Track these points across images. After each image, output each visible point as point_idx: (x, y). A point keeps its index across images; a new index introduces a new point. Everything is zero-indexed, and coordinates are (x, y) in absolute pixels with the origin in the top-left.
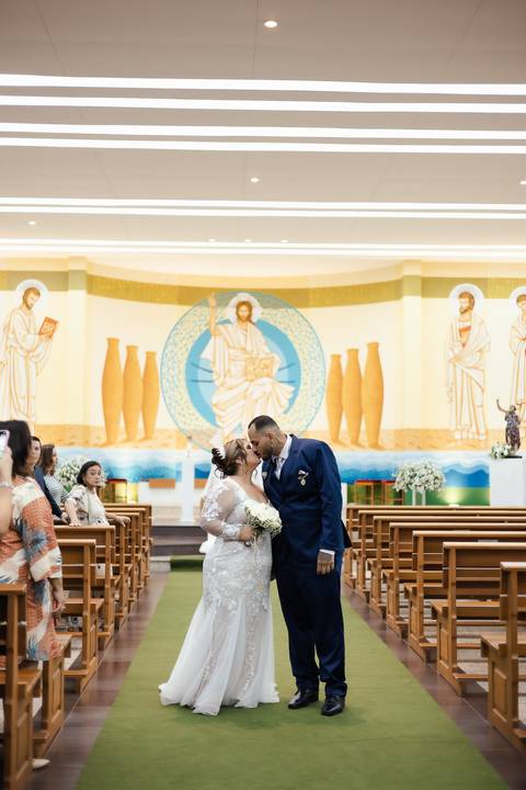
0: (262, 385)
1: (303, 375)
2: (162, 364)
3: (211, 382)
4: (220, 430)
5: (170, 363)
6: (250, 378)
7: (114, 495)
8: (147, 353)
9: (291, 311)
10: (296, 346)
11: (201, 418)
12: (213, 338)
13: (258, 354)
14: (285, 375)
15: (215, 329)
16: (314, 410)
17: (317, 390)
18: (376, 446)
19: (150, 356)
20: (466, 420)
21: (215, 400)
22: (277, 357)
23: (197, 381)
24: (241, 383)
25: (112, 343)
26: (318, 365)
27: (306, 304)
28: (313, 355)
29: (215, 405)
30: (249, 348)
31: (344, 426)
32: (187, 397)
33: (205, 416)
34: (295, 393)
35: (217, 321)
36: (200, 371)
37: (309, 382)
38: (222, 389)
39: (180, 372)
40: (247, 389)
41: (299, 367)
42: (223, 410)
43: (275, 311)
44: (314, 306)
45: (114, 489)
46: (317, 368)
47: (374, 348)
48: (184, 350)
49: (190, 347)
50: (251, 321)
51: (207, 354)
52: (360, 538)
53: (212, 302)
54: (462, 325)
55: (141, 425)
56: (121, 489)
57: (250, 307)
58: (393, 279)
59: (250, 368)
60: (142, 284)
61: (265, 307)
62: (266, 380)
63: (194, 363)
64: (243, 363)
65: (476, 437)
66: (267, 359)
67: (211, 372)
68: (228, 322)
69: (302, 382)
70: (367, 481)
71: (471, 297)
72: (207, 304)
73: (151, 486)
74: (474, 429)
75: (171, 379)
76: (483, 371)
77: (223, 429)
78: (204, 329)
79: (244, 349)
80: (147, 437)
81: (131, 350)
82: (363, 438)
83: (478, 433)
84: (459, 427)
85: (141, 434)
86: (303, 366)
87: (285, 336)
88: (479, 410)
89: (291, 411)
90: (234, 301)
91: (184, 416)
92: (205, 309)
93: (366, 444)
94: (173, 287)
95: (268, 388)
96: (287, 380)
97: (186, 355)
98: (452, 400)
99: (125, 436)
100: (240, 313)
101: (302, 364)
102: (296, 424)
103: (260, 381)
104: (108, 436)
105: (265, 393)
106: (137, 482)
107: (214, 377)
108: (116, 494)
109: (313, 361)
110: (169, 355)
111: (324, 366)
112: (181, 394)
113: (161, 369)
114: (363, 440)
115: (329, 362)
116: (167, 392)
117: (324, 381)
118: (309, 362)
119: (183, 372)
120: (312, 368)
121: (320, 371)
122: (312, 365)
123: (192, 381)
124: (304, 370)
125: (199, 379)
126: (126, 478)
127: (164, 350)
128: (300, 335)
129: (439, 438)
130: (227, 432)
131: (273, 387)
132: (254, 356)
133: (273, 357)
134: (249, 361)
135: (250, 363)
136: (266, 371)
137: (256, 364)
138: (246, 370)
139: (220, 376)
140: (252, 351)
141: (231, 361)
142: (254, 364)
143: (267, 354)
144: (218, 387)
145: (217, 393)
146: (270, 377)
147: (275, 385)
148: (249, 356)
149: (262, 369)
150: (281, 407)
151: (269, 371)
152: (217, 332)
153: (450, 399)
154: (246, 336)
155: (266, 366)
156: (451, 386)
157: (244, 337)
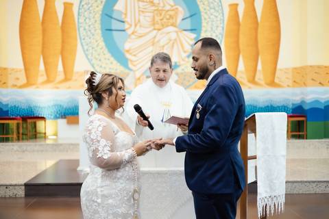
0: (168, 33)
1: (204, 24)
2: (79, 15)
3: (124, 31)
4: (132, 73)
5: (86, 13)
6: (157, 27)
7: (36, 131)
8: (65, 4)
11: (115, 62)
13: (165, 7)
18: (272, 84)
19: (68, 7)
21: (127, 46)
22: (180, 9)
23: (111, 30)
24: (150, 31)
26: (217, 15)
28: (211, 6)
29: (128, 51)
30: (156, 1)
32: (102, 44)
36: (113, 21)
37: (210, 29)
38: (133, 36)
39: (96, 21)
40: (155, 37)
41: (200, 15)
42: (135, 55)
45: (35, 127)
46: (216, 17)
48: (99, 2)
51: (119, 6)
55: (60, 68)
56: (40, 124)
59: (157, 18)
62: (171, 29)
63: (108, 15)
64: (151, 14)
66: (173, 10)
67: (123, 22)
69: (204, 29)
75: (87, 28)
77: (134, 71)
79: (152, 2)
80: (66, 79)
82: (260, 76)
85: (61, 76)
86: (204, 16)
91: (100, 60)
93: (262, 82)
95: (174, 36)
96: (189, 28)
97: (101, 7)
99: (45, 78)
101: (202, 14)
103: (166, 30)
104: (27, 77)
105: (171, 40)
107: (127, 26)
108: (38, 131)
109: (212, 11)
110: (85, 6)
111: (223, 14)
112: (97, 41)
113: (78, 19)
114: (259, 79)
115: (227, 10)
116: (84, 39)
117: (223, 28)
118: (208, 12)
119: (99, 22)
120: (212, 17)
121: (219, 19)
122: (212, 15)
123: (107, 30)
124: (205, 19)
125: (113, 28)
126: (45, 116)
127: (81, 2)
130: (138, 74)
131: (178, 35)
132: (160, 8)
133: (177, 9)
134: (156, 12)
135: (157, 14)
136: (171, 21)
137: (163, 14)
138: (154, 20)
139: (131, 25)
140: (159, 4)
141: (141, 13)
142: (161, 15)
143: (172, 6)
144: (130, 35)
145: (129, 40)
146: (175, 26)
147: (179, 33)
148: (156, 8)
149: (168, 19)
150: (185, 52)
151: (174, 21)
155: (171, 17)
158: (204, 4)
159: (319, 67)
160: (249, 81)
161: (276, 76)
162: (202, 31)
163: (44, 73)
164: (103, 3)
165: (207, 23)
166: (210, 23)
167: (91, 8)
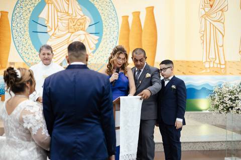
1: (105, 29)
2: (12, 19)
3: (46, 33)
5: (18, 19)
6: (70, 30)
8: (2, 12)
10: (100, 11)
12: (47, 5)
13: (76, 16)
14: (93, 29)
17: (113, 38)
20: (212, 56)
22: (88, 18)
24: (66, 34)
26: (114, 23)
28: (110, 17)
30: (70, 12)
32: (30, 42)
34: (100, 40)
36: (38, 25)
37: (109, 33)
38: (53, 37)
39: (25, 26)
40: (69, 38)
41: (102, 24)
46: (113, 25)
47: (151, 10)
48: (28, 11)
49: (31, 10)
51: (43, 15)
62: (81, 32)
63: (34, 21)
64: (67, 21)
65: (219, 66)
66: (82, 19)
69: (104, 33)
74: (217, 61)
75: (18, 30)
76: (223, 23)
79: (67, 13)
83: (220, 64)
84: (208, 60)
87: (93, 5)
88: (221, 49)
89: (97, 52)
91: (28, 54)
95: (83, 37)
96: (94, 32)
97: (30, 15)
98: (203, 42)
101: (104, 22)
102: (99, 60)
103: (77, 33)
107: (48, 29)
109: (111, 20)
110: (17, 14)
111: (118, 22)
112: (26, 40)
113: (12, 23)
115: (120, 20)
116: (16, 38)
117: (118, 33)
118: (108, 21)
119: (27, 26)
120: (110, 24)
121: (115, 26)
123: (33, 32)
124: (106, 26)
125: (38, 31)
127: (14, 11)
128: (102, 4)
129: (195, 67)
131: (86, 36)
132: (73, 17)
133: (85, 18)
134: (70, 20)
135: (71, 22)
136: (81, 26)
137: (75, 22)
138: (69, 26)
139: (52, 29)
140: (72, 14)
141: (59, 20)
142: (74, 22)
143: (82, 16)
144: (51, 36)
145: (50, 40)
146: (84, 31)
147: (87, 36)
148: (70, 17)
149: (79, 25)
150: (91, 49)
151: (83, 26)
152: (49, 2)
153: (202, 41)
154: (68, 4)
155: (81, 24)
156: (203, 33)
157: (67, 5)
158: (104, 15)
159: (182, 62)
162: (103, 35)
164: (31, 12)
165: (107, 29)
166: (109, 29)
167: (21, 16)
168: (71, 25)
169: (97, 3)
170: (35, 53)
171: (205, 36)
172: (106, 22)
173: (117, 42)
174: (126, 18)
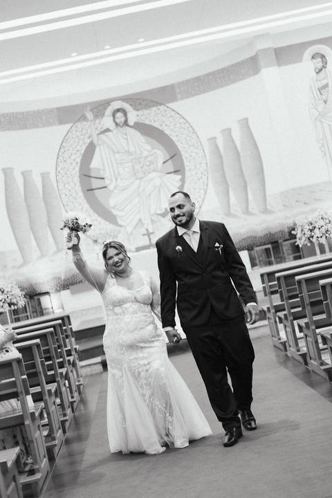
0: (151, 180)
1: (186, 163)
2: (57, 182)
3: (106, 187)
4: (122, 229)
5: (64, 178)
6: (139, 175)
7: (41, 308)
8: (42, 174)
9: (162, 108)
10: (174, 139)
11: (103, 221)
13: (141, 154)
14: (170, 166)
15: (98, 140)
16: (203, 192)
17: (202, 173)
18: (266, 211)
19: (45, 176)
21: (112, 202)
22: (158, 152)
23: (93, 190)
25: (7, 172)
26: (198, 151)
27: (174, 99)
28: (190, 143)
29: (114, 208)
30: (132, 149)
31: (233, 199)
32: (86, 206)
33: (106, 219)
34: (183, 180)
35: (98, 132)
36: (93, 180)
37: (193, 168)
38: (116, 191)
39: (75, 184)
40: (139, 187)
41: (181, 157)
42: (122, 210)
43: (148, 111)
44: (182, 98)
45: (40, 303)
46: (198, 154)
47: (245, 123)
48: (74, 164)
49: (79, 160)
50: (128, 125)
52: (282, 300)
53: (90, 115)
54: (320, 84)
55: (51, 240)
56: (45, 301)
57: (125, 113)
58: (248, 56)
60: (23, 113)
61: (138, 110)
62: (154, 174)
63: (86, 175)
64: (131, 164)
66: (152, 155)
67: (103, 178)
68: (108, 130)
69: (187, 169)
70: (265, 244)
71: (323, 57)
72: (84, 118)
73: (73, 293)
75: (68, 193)
77: (125, 227)
78: (89, 141)
79: (128, 152)
81: (26, 175)
82: (253, 206)
85: (53, 248)
86: (185, 155)
90: (109, 111)
92: (85, 123)
93: (257, 212)
94: (52, 111)
95: (158, 181)
96: (173, 170)
97: (77, 169)
98: (325, 154)
99: (38, 253)
100: (118, 121)
101: (182, 153)
103: (149, 177)
104: (23, 257)
105: (156, 187)
106: (59, 291)
107: (107, 182)
108: (43, 307)
109: (192, 148)
110: (62, 171)
111: (203, 149)
112: (80, 204)
113: (58, 186)
114: (253, 209)
115: (206, 146)
116: (67, 205)
117: (207, 164)
119: (78, 184)
120: (193, 154)
121: (200, 155)
122: (192, 152)
123: (88, 190)
124: (187, 158)
125: (94, 188)
126: (48, 291)
127: (56, 169)
128: (175, 127)
129: (320, 191)
130: (129, 229)
132: (138, 156)
133: (155, 153)
135: (136, 163)
136: (152, 166)
137: (142, 163)
138: (134, 170)
139: (112, 180)
140: (135, 152)
141: (119, 165)
142: (140, 163)
143: (150, 151)
144: (112, 191)
146: (158, 171)
147: (163, 178)
148: (134, 157)
149: (148, 166)
151: (155, 166)
152: (100, 142)
153: (323, 154)
154: (127, 139)
155: (151, 163)
156: (321, 142)
157: (125, 141)
158: (181, 143)
159: (301, 188)
160: (244, 213)
161: (268, 202)
162: (186, 171)
163: (37, 249)
164: (79, 164)
165: (190, 162)
166: (192, 161)
167: (68, 172)
168: (137, 167)
169: (166, 128)
170: (96, 220)
171: (325, 144)
172: (186, 151)
173: (207, 178)
174: (213, 140)
